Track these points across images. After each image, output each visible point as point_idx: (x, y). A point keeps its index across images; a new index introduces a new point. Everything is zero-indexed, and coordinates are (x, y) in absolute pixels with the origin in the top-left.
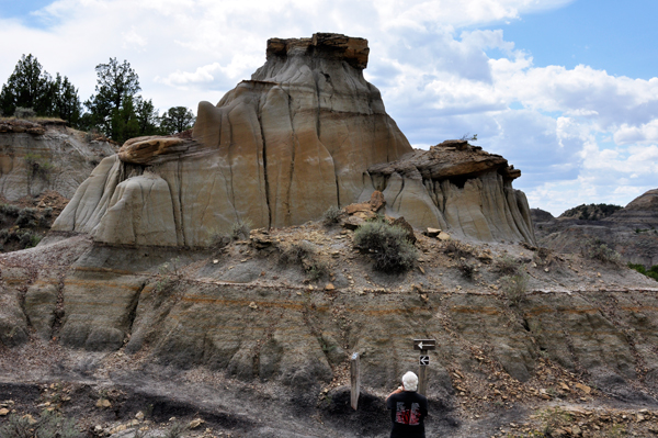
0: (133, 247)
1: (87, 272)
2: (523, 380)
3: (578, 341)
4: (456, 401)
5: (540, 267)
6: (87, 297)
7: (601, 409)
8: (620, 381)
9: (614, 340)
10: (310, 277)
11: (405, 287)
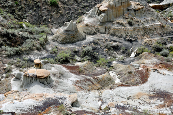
0: (104, 22)
1: (100, 25)
2: (144, 36)
3: (149, 32)
4: (138, 39)
5: (146, 22)
6: (101, 28)
7: (150, 39)
8: (152, 36)
9: (152, 31)
10: (123, 26)
11: (133, 27)
